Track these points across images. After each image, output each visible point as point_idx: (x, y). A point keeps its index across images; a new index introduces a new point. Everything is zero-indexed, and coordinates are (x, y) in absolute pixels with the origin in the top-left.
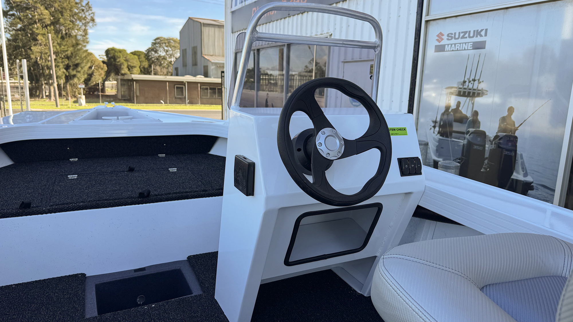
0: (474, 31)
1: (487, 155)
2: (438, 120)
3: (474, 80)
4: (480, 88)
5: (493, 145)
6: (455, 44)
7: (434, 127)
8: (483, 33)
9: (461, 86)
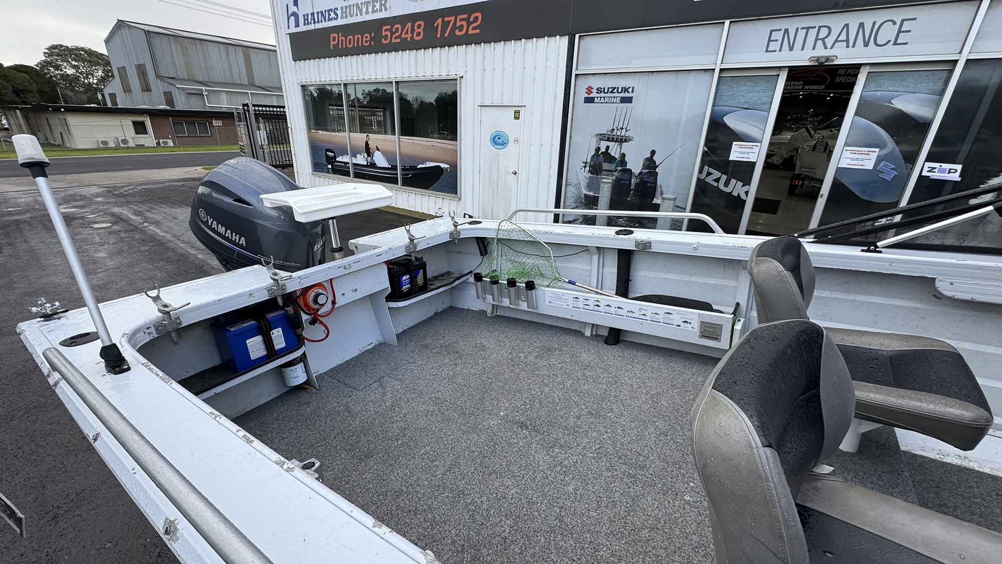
0: (622, 88)
6: (604, 98)
7: (585, 167)
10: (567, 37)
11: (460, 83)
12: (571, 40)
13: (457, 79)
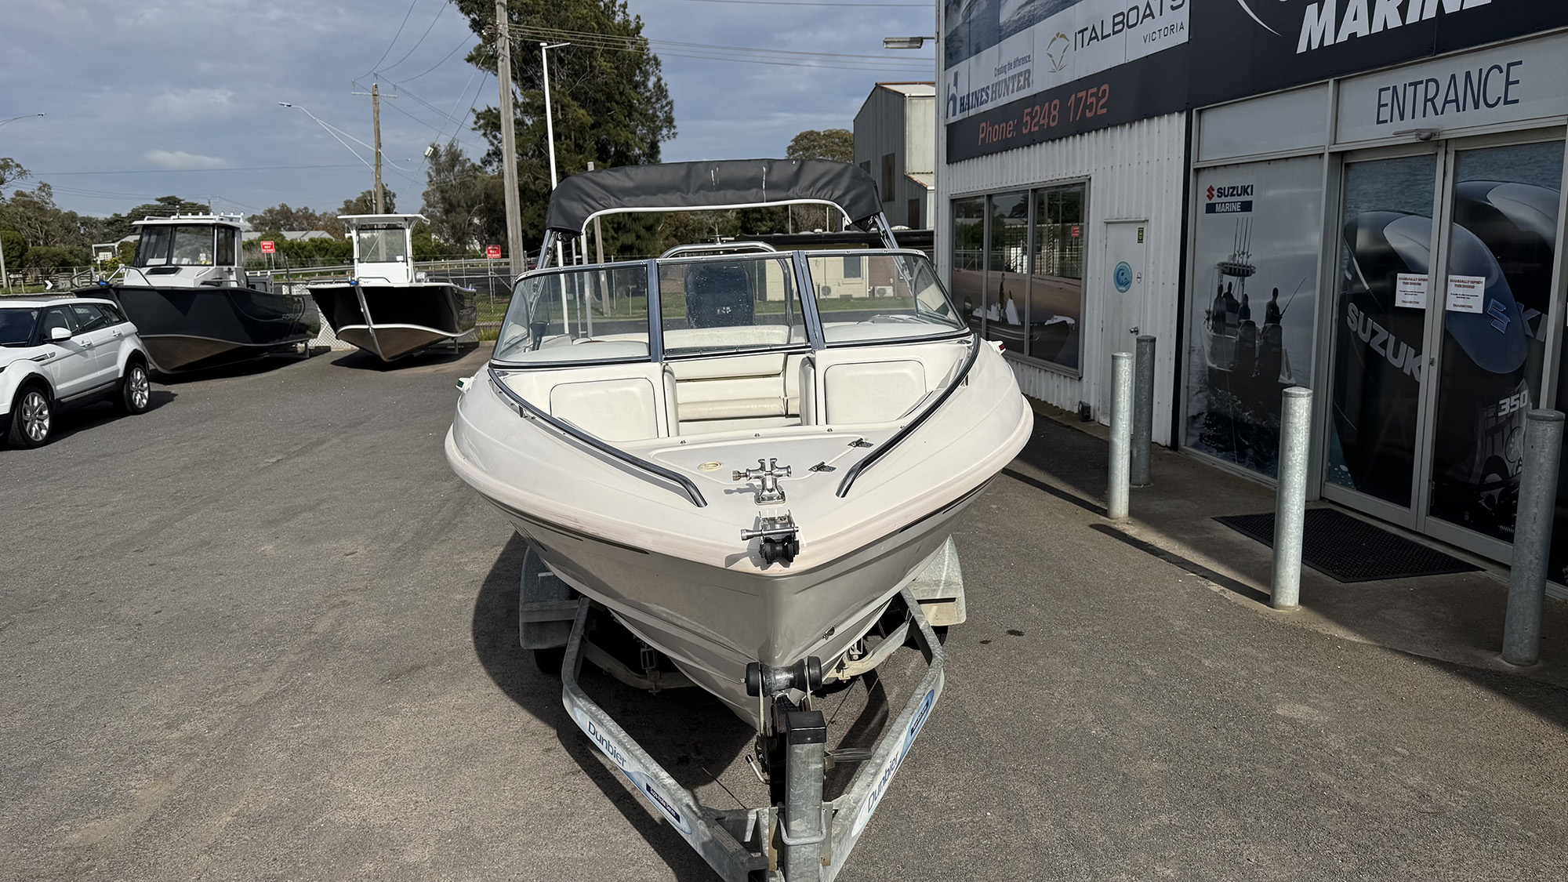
0: (1241, 187)
1: (1257, 356)
2: (1212, 309)
3: (1243, 253)
4: (1248, 264)
5: (1262, 341)
6: (1225, 203)
7: (1208, 319)
8: (1249, 190)
11: (1089, 188)
12: (1189, 118)
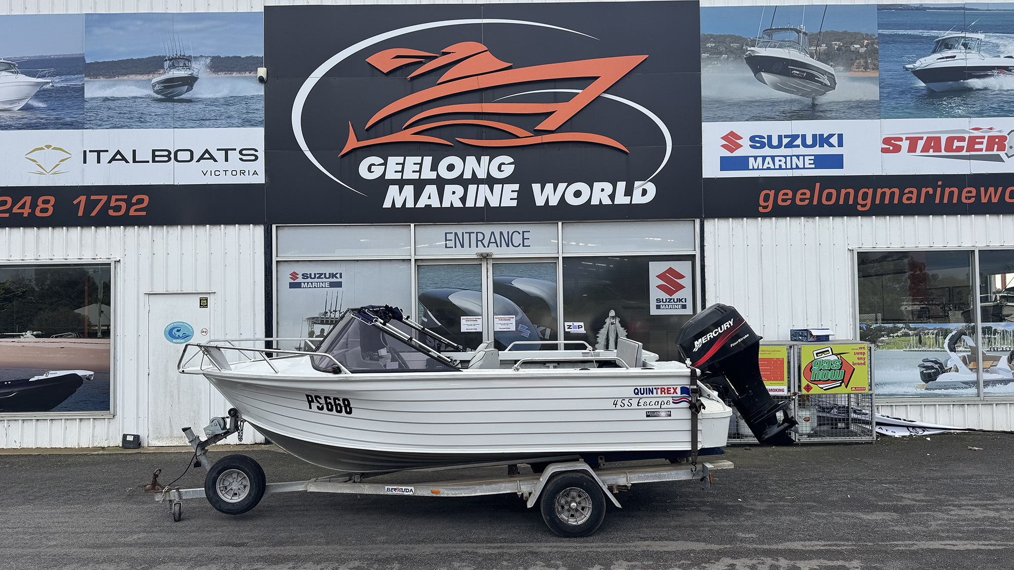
0: (330, 274)
6: (312, 283)
8: (338, 276)
9: (324, 316)
10: (262, 227)
11: (115, 268)
12: (268, 229)
13: (110, 264)
